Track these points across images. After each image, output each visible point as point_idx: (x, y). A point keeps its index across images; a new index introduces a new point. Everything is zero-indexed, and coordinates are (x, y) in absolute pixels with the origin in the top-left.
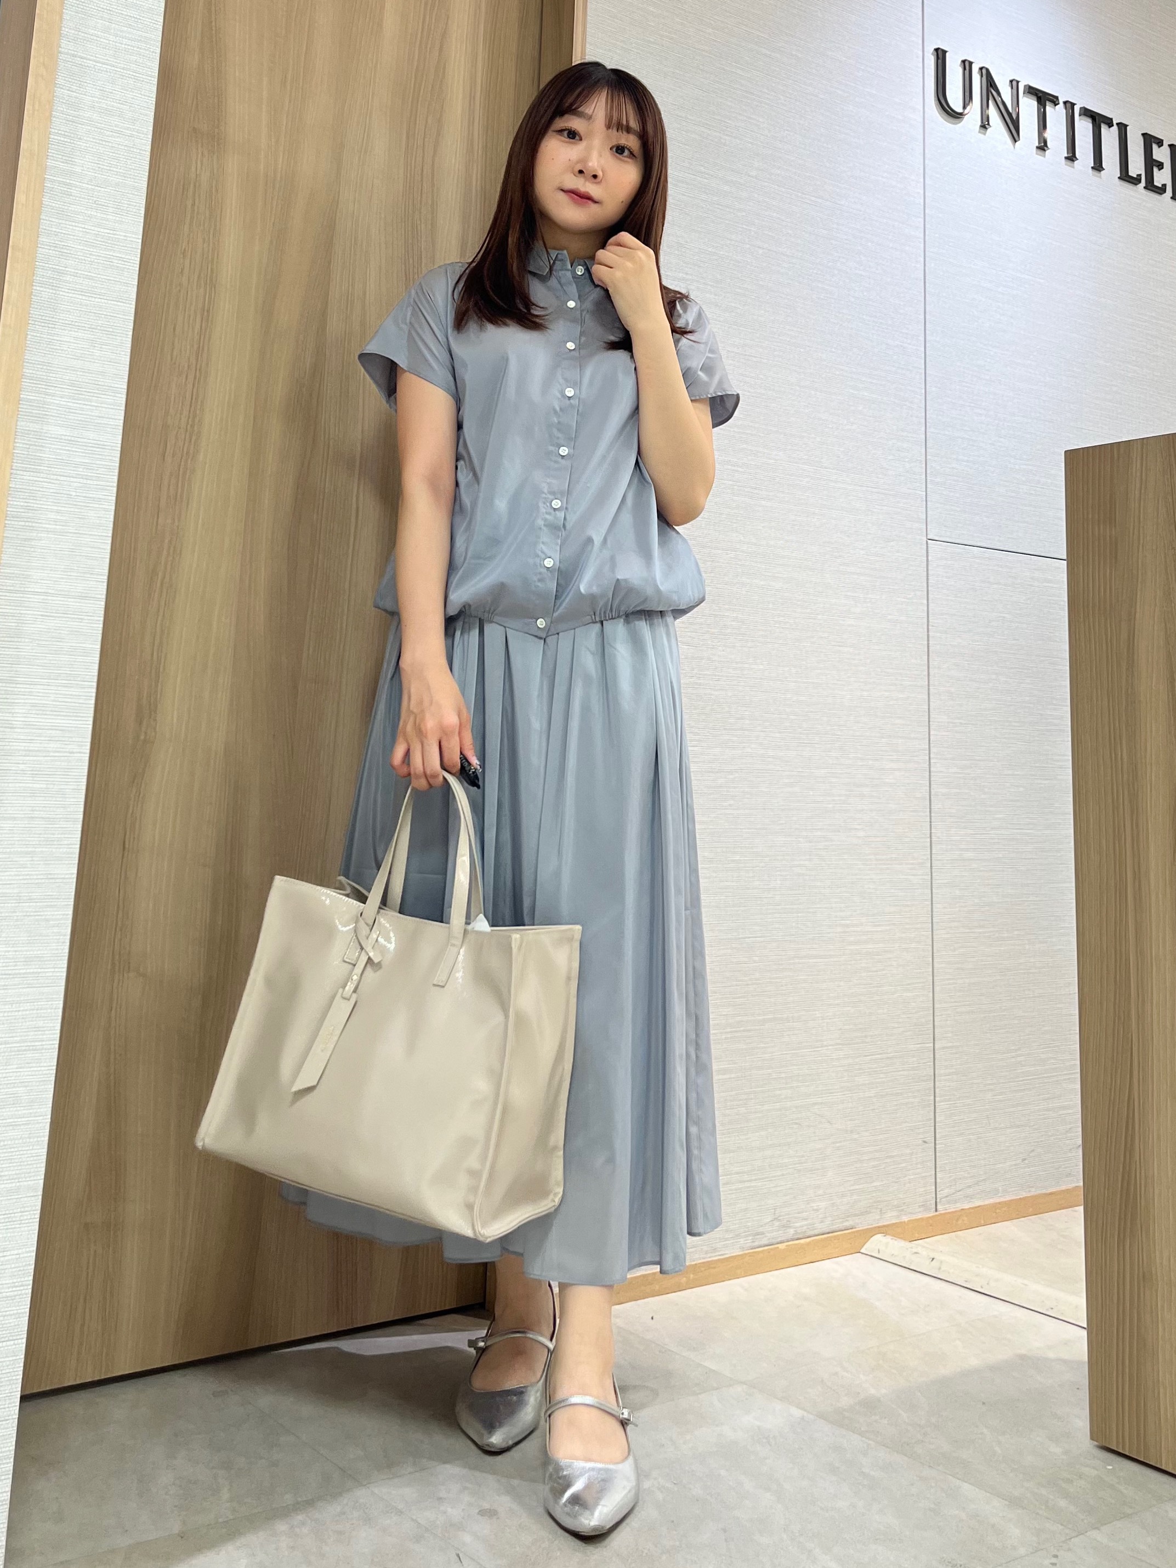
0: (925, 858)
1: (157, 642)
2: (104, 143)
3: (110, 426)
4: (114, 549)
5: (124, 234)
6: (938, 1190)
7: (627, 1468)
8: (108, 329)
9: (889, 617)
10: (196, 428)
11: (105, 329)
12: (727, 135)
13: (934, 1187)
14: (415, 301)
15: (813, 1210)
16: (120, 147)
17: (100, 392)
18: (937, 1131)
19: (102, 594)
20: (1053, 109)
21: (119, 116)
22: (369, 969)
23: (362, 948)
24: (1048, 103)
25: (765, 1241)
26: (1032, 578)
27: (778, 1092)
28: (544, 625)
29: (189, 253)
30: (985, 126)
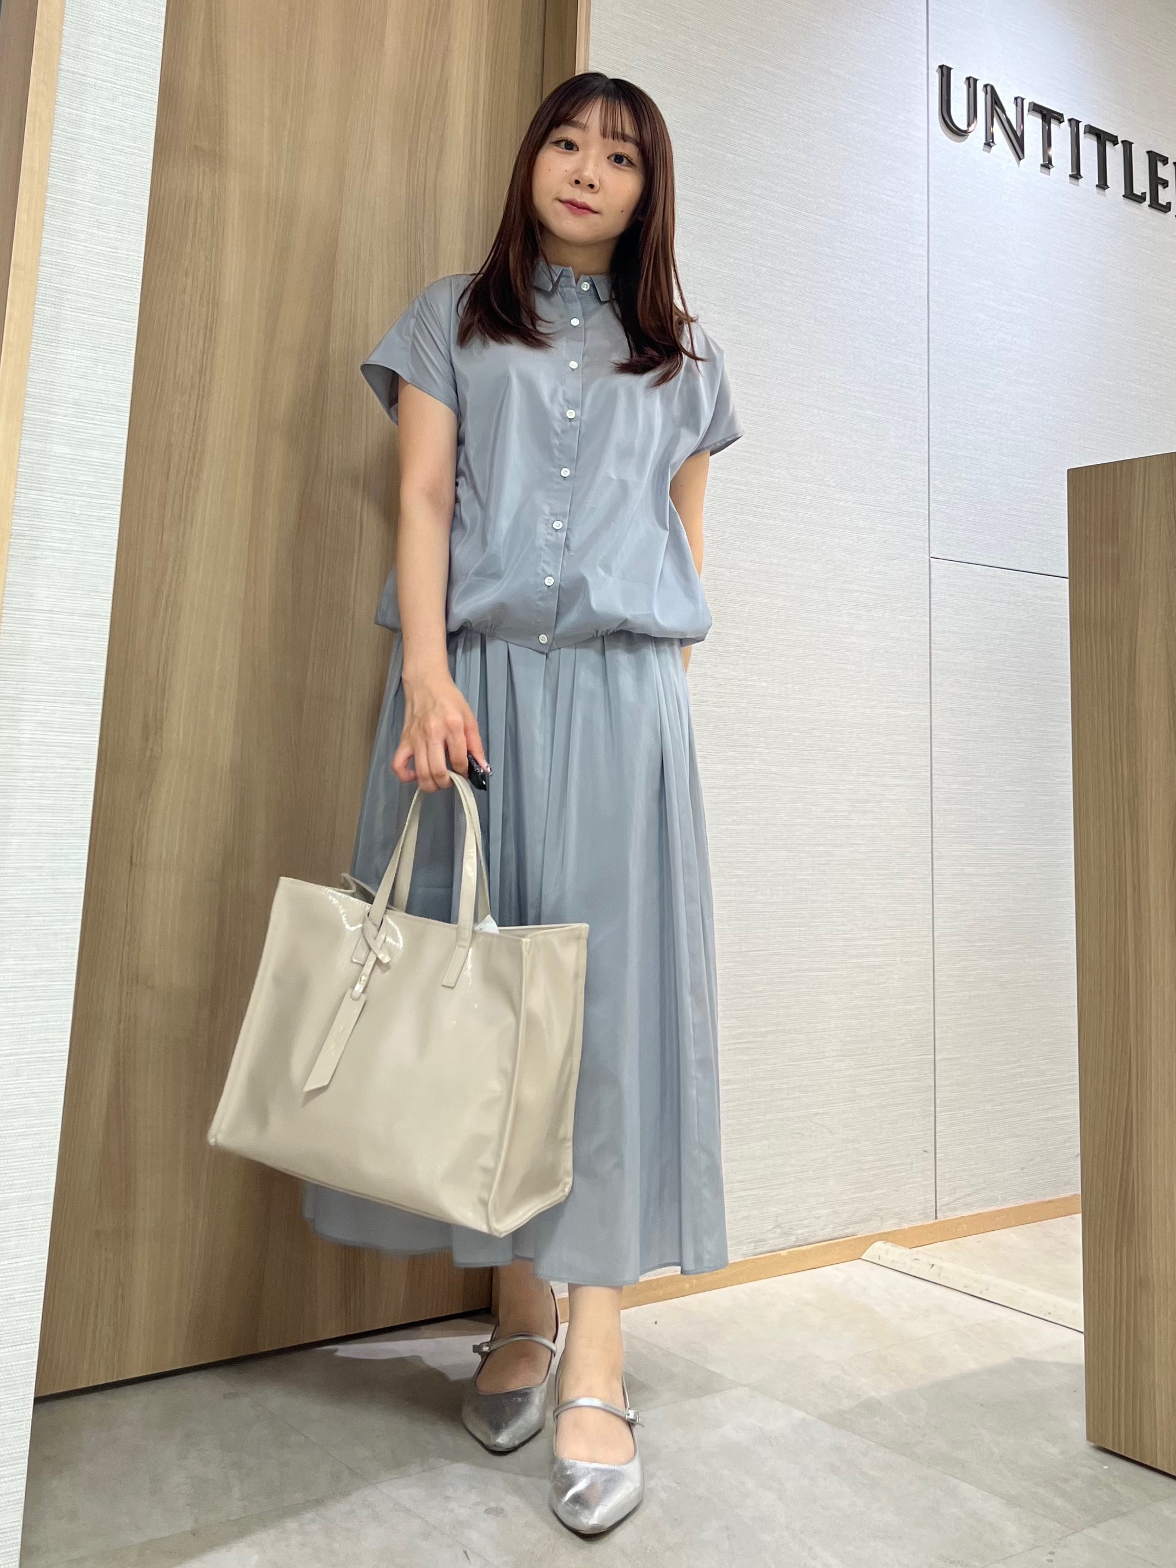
0: (926, 873)
1: (162, 661)
2: (105, 161)
3: (114, 445)
4: (118, 563)
5: (126, 253)
6: (938, 1198)
7: (633, 1468)
8: (111, 348)
9: (892, 635)
10: (199, 447)
11: (108, 347)
12: (730, 153)
13: (934, 1195)
14: (418, 313)
15: (815, 1218)
16: (121, 165)
17: (104, 411)
18: (937, 1140)
19: (107, 613)
20: (1058, 127)
21: (120, 134)
22: (378, 970)
23: (370, 949)
24: (1053, 121)
25: (766, 1248)
26: (1033, 596)
27: (780, 1103)
28: (546, 640)
29: (192, 272)
30: (989, 143)
